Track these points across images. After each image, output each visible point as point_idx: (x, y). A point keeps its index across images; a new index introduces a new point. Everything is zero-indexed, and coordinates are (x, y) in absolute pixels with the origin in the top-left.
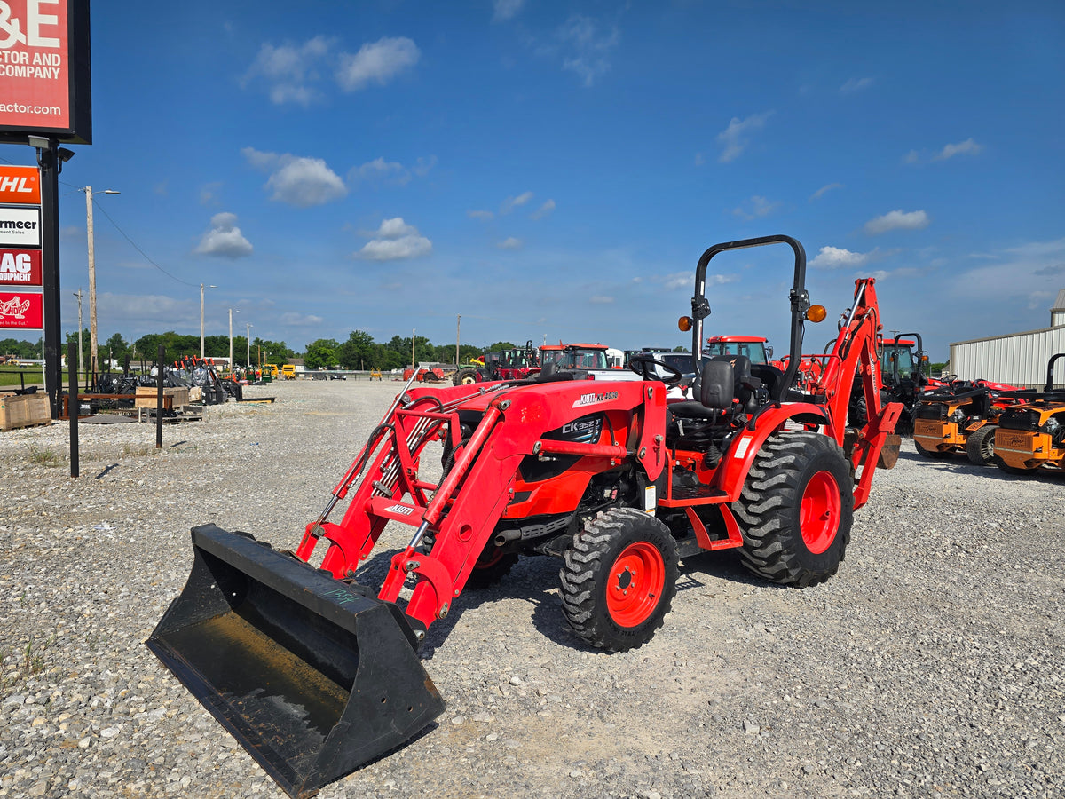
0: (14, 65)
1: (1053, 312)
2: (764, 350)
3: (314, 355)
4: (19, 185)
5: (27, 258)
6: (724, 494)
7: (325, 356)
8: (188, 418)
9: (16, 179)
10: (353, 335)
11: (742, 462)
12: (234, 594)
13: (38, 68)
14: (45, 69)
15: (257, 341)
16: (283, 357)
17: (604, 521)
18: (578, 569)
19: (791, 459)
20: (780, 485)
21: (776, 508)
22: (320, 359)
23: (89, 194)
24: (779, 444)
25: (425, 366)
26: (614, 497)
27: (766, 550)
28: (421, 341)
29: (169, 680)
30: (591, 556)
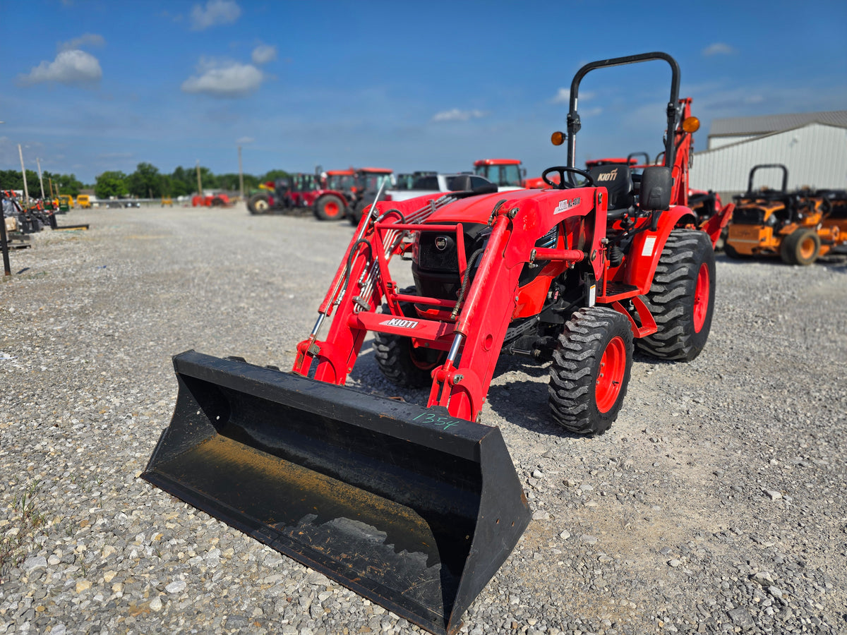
1: (710, 137)
2: (519, 171)
3: (104, 186)
6: (636, 289)
7: (114, 187)
8: (15, 246)
10: (141, 166)
11: (649, 259)
12: (218, 418)
15: (46, 175)
16: (74, 189)
17: (589, 321)
18: (574, 366)
19: (690, 254)
20: (682, 278)
21: (680, 297)
22: (108, 189)
24: (673, 242)
25: (209, 194)
26: (556, 298)
27: (668, 333)
28: (203, 171)
29: (195, 514)
30: (586, 354)
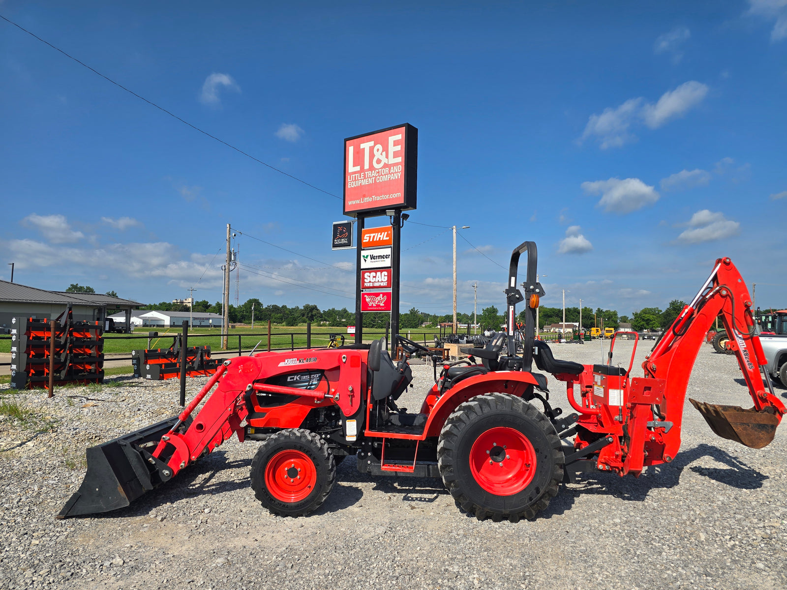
0: (383, 175)
3: (640, 320)
4: (384, 236)
5: (386, 273)
6: (420, 434)
7: (648, 321)
9: (383, 233)
10: (673, 304)
13: (392, 175)
14: (395, 174)
15: (599, 311)
16: (616, 323)
22: (643, 323)
23: (454, 230)
